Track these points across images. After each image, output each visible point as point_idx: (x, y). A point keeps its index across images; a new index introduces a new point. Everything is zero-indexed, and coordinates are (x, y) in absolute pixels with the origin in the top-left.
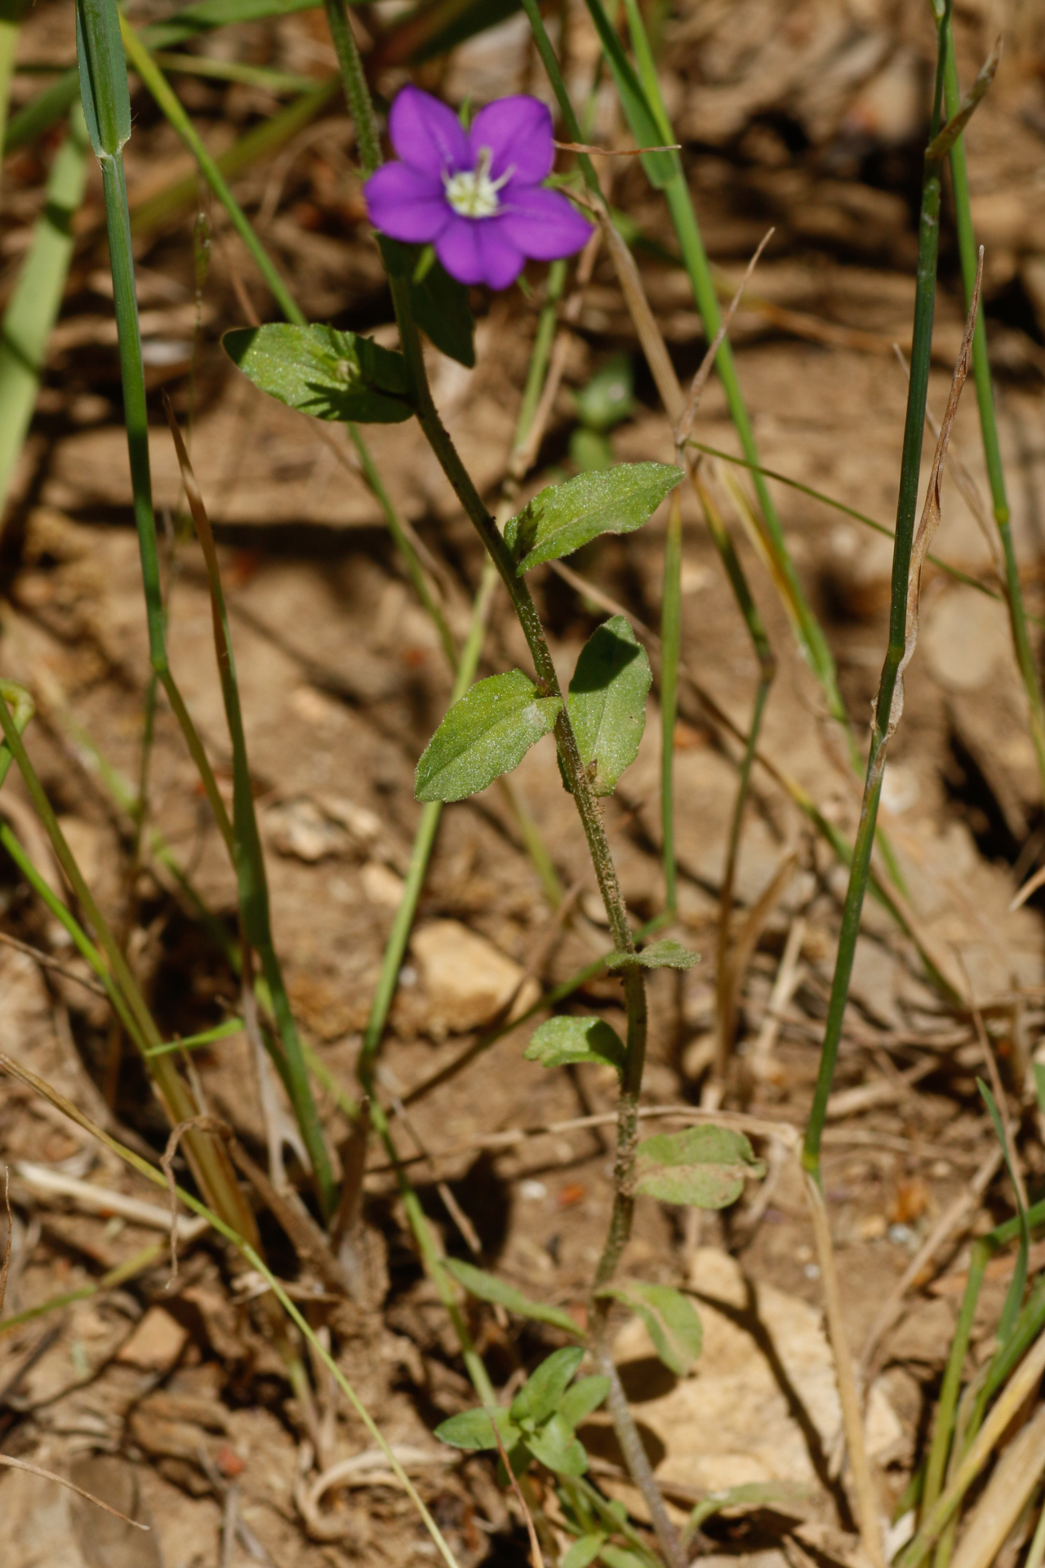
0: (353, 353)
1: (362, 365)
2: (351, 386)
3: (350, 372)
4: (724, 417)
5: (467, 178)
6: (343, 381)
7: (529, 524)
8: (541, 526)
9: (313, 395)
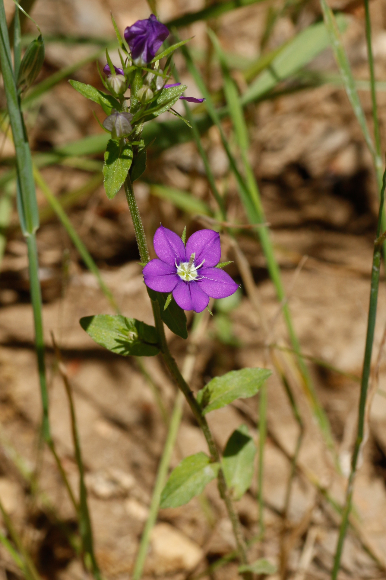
0: (135, 329)
1: (139, 332)
2: (134, 342)
3: (134, 337)
4: (276, 299)
5: (186, 264)
6: (131, 340)
7: (207, 395)
8: (213, 395)
9: (118, 344)
